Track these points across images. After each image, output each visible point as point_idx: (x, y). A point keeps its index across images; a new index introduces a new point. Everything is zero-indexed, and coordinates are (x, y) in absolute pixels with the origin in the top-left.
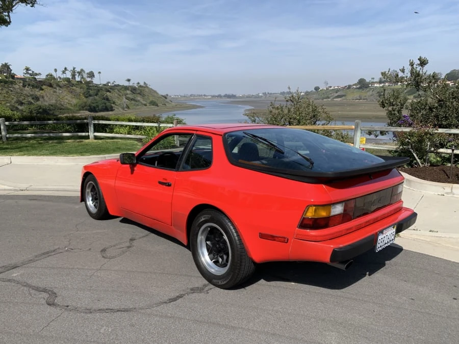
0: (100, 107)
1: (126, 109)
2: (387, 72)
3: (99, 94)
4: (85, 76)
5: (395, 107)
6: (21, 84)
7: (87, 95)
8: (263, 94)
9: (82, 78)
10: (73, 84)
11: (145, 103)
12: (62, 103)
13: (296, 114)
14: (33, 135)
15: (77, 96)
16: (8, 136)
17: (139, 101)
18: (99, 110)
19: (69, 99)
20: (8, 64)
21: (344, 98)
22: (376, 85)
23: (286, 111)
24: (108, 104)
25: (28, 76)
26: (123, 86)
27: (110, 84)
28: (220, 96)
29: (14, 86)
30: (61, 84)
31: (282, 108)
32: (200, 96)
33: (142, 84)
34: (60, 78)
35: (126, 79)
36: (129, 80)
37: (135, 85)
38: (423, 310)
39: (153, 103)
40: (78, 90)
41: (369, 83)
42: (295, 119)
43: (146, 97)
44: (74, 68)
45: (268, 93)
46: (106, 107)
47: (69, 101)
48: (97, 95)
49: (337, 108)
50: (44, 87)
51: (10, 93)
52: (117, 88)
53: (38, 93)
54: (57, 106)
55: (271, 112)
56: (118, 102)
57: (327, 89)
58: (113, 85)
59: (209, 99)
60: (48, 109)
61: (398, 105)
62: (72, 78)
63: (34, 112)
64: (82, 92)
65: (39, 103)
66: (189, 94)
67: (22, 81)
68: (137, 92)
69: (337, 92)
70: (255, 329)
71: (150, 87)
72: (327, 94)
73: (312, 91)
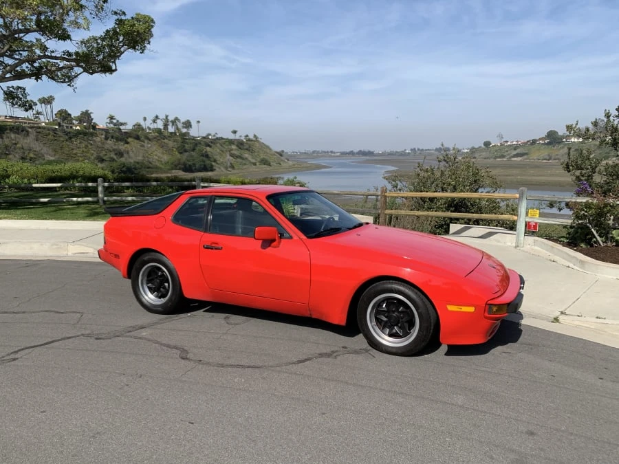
0: (197, 166)
1: (229, 169)
2: (574, 126)
3: (197, 149)
4: (180, 125)
5: (583, 172)
6: (103, 136)
7: (182, 150)
8: (411, 150)
9: (177, 128)
10: (165, 137)
11: (254, 161)
12: (151, 160)
13: (451, 178)
14: (134, 198)
15: (168, 151)
16: (105, 198)
17: (246, 159)
18: (196, 169)
19: (159, 155)
20: (89, 112)
21: (525, 157)
22: (573, 140)
23: (438, 174)
24: (208, 162)
25: (112, 126)
26: (227, 139)
27: (210, 137)
28: (352, 153)
29: (95, 139)
30: (150, 136)
31: (432, 170)
32: (325, 152)
33: (251, 137)
34: (149, 128)
35: (232, 130)
36: (235, 132)
37: (243, 138)
38: (561, 385)
39: (265, 162)
40: (171, 144)
41: (563, 137)
42: (449, 184)
43: (256, 154)
44: (167, 117)
45: (418, 149)
46: (205, 165)
47: (159, 157)
48: (194, 150)
49: (515, 171)
50: (130, 140)
51: (90, 147)
52: (220, 142)
53: (122, 147)
54: (143, 163)
55: (419, 175)
56: (220, 159)
57: (502, 145)
58: (215, 138)
59: (337, 156)
60: (133, 167)
61: (588, 169)
62: (164, 129)
63: (116, 171)
64: (176, 146)
65: (123, 160)
66: (311, 151)
67: (104, 133)
68: (245, 147)
69: (515, 149)
70: (383, 388)
71: (262, 141)
72: (502, 151)
73: (480, 147)
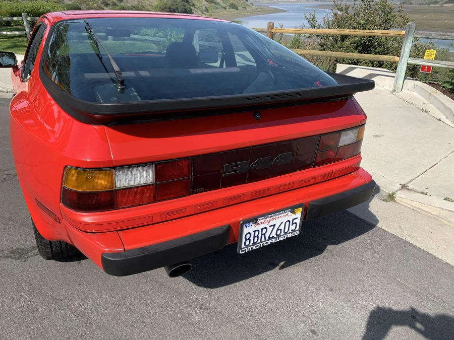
0: (180, 9)
1: (205, 13)
17: (218, 3)
24: (187, 6)
39: (234, 6)
47: (150, 2)
56: (197, 4)
59: (294, 2)
